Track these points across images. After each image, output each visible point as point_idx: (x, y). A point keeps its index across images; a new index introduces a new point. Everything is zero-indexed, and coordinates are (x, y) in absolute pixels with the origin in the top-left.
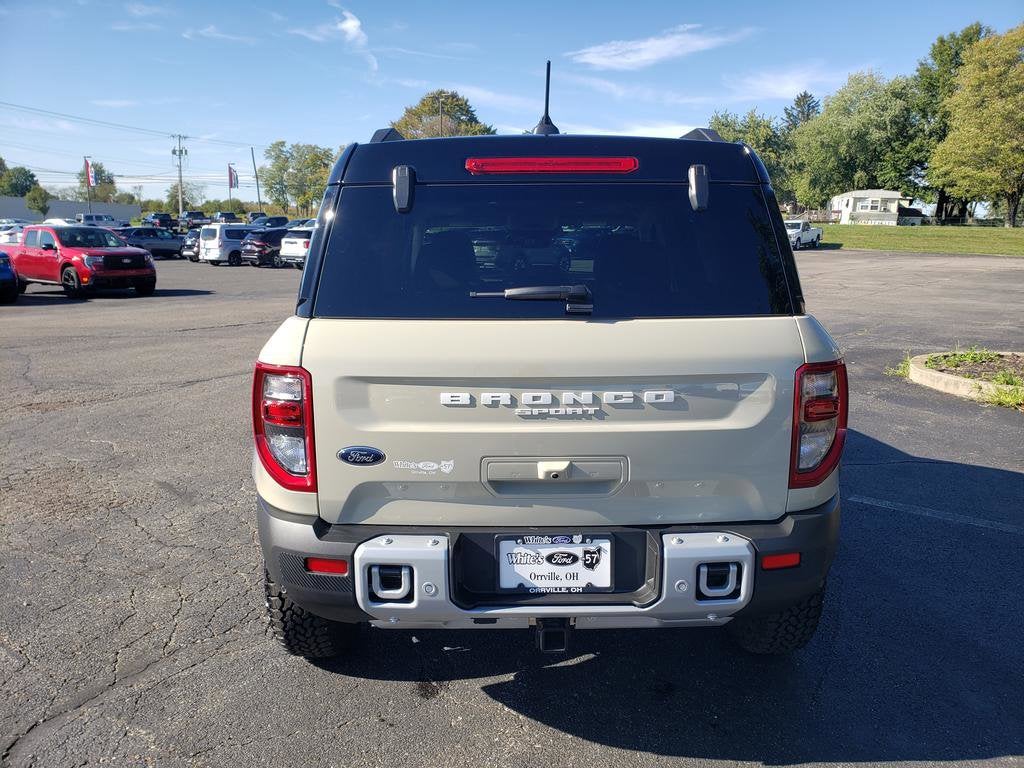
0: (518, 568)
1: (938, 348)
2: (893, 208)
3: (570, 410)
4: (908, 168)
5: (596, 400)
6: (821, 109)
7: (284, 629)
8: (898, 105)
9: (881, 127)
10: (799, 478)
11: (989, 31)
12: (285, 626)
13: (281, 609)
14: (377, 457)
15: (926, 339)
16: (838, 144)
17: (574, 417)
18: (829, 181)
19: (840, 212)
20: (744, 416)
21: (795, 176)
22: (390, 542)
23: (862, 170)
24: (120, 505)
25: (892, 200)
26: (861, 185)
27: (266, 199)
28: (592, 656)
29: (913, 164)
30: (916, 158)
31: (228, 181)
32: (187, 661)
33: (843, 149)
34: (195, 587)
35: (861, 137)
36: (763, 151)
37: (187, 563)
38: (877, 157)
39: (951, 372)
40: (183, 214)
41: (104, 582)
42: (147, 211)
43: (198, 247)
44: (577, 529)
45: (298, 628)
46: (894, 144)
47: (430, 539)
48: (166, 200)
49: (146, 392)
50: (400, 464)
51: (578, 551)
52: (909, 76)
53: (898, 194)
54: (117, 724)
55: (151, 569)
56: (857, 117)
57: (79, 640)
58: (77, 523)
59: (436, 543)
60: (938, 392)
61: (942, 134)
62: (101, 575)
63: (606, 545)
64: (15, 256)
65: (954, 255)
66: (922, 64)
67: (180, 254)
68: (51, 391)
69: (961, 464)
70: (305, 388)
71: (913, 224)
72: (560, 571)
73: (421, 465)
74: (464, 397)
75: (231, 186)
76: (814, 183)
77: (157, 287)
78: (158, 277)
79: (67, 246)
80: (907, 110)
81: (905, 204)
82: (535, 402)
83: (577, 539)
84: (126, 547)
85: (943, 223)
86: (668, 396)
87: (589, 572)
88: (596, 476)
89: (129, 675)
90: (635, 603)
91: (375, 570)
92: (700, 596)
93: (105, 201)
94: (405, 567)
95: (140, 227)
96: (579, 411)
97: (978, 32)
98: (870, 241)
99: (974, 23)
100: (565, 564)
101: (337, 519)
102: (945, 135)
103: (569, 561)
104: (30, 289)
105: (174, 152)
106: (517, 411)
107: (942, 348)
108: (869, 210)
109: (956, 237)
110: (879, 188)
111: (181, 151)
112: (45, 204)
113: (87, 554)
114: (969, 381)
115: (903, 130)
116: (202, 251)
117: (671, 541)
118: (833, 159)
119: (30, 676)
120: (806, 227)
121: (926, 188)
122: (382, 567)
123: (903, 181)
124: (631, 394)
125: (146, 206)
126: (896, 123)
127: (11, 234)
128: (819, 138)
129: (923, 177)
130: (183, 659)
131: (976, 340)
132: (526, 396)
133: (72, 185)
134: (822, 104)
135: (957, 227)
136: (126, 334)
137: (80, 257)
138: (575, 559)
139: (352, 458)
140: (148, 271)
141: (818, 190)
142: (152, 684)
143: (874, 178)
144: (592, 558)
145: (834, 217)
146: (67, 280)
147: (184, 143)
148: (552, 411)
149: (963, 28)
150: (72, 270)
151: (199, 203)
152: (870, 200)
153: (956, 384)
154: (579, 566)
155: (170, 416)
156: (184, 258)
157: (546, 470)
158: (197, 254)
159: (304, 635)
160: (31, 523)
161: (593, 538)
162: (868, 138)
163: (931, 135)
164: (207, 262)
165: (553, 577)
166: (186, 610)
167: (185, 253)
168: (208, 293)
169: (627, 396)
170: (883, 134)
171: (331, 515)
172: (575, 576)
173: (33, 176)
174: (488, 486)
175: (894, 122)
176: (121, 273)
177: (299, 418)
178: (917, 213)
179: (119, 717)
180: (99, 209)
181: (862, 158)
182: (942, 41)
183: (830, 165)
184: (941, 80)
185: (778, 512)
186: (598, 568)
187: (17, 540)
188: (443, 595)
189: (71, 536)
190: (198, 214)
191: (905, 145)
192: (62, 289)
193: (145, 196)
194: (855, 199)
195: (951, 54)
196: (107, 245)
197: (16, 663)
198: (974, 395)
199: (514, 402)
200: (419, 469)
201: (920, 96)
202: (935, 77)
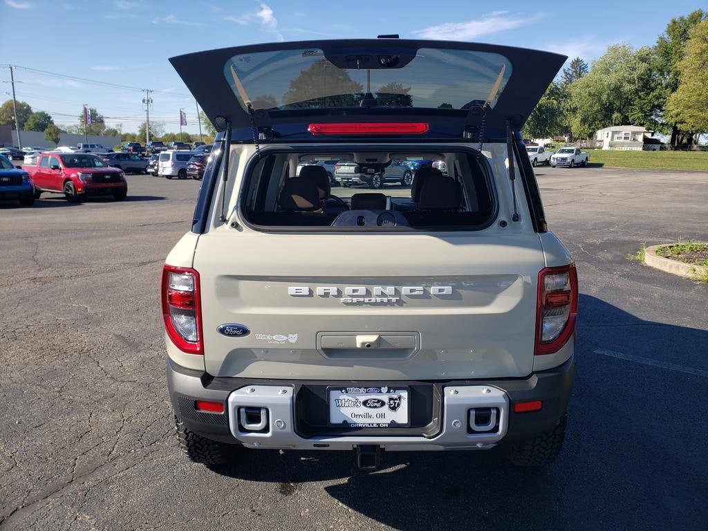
0: (343, 410)
1: (667, 240)
2: (640, 138)
3: (379, 300)
4: (651, 111)
5: (397, 293)
6: (589, 69)
7: (187, 445)
8: (643, 67)
9: (630, 82)
10: (542, 347)
12: (188, 443)
13: (185, 432)
14: (245, 332)
15: (659, 233)
16: (601, 93)
17: (382, 304)
18: (594, 120)
19: (602, 141)
20: (502, 304)
21: (570, 117)
22: (253, 390)
23: (618, 112)
24: (88, 351)
25: (639, 133)
26: (617, 123)
27: (205, 132)
28: (404, 466)
29: (654, 107)
30: (656, 103)
31: (180, 121)
32: (123, 466)
33: (604, 97)
34: (134, 412)
35: (617, 89)
36: (548, 99)
37: (130, 394)
38: (628, 103)
39: (674, 259)
40: (149, 143)
41: (72, 407)
42: (125, 141)
43: (158, 166)
44: (384, 383)
45: (197, 445)
46: (640, 94)
47: (281, 389)
48: (138, 133)
49: (113, 270)
50: (260, 337)
51: (385, 398)
52: (651, 47)
53: (643, 129)
54: (70, 511)
55: (105, 398)
56: (614, 75)
57: (50, 449)
58: (58, 364)
59: (285, 392)
60: (664, 273)
61: (674, 87)
62: (71, 402)
63: (405, 394)
64: (33, 173)
65: (683, 171)
66: (661, 38)
67: (146, 171)
68: (50, 268)
69: (677, 326)
70: (195, 283)
71: (654, 150)
72: (373, 412)
73: (274, 337)
74: (304, 289)
75: (182, 124)
76: (584, 121)
77: (128, 195)
78: (129, 187)
79: (68, 167)
80: (650, 70)
81: (649, 136)
82: (354, 294)
83: (384, 390)
84: (90, 382)
85: (676, 149)
86: (448, 290)
87: (392, 412)
88: (397, 346)
89: (83, 475)
90: (425, 435)
91: (242, 410)
92: (470, 431)
93: (98, 135)
94: (264, 408)
95: (120, 152)
96: (385, 300)
97: (701, 15)
98: (624, 162)
99: (697, 9)
100: (376, 407)
101: (217, 373)
102: (677, 88)
103: (379, 405)
104: (43, 196)
105: (144, 101)
106: (342, 300)
107: (670, 240)
108: (622, 140)
109: (685, 158)
110: (629, 124)
111: (148, 101)
112: (57, 136)
113: (63, 387)
114: (687, 265)
115: (646, 84)
116: (160, 169)
117: (449, 392)
118: (597, 104)
119: (16, 475)
120: (578, 152)
121: (662, 124)
122: (248, 408)
123: (647, 119)
124: (421, 288)
125: (124, 138)
126: (642, 79)
127: (33, 158)
128: (587, 90)
129: (661, 116)
130: (120, 464)
131: (695, 234)
132: (348, 289)
133: (76, 124)
134: (590, 66)
135: (685, 152)
136: (104, 228)
137: (77, 174)
138: (383, 404)
139: (227, 331)
140: (122, 184)
141: (587, 126)
142: (97, 482)
143: (627, 117)
144: (395, 403)
145: (598, 144)
146: (68, 190)
147: (151, 95)
148: (366, 300)
149: (689, 14)
150: (71, 183)
151: (160, 136)
152: (624, 133)
153: (678, 267)
154: (386, 409)
155: (128, 287)
156: (148, 173)
157: (361, 341)
158: (157, 171)
159: (201, 450)
160: (27, 364)
161: (395, 389)
162: (622, 90)
163: (666, 87)
164: (163, 176)
165: (368, 416)
166: (126, 428)
167: (149, 170)
168: (162, 198)
169: (419, 290)
170: (633, 87)
171: (213, 371)
172: (383, 416)
173: (50, 118)
174: (322, 352)
175: (640, 79)
176: (103, 185)
177: (191, 303)
178: (657, 142)
179: (72, 506)
180: (93, 140)
181: (618, 104)
182: (674, 22)
183: (595, 109)
184: (674, 49)
185: (527, 371)
186: (399, 410)
187: (16, 375)
188: (289, 428)
189: (53, 373)
190: (159, 143)
191: (648, 94)
192: (64, 195)
193: (124, 131)
194: (613, 132)
195: (680, 31)
196: (95, 166)
197: (8, 465)
198: (690, 275)
199: (340, 294)
200: (273, 340)
201: (658, 60)
202: (669, 47)
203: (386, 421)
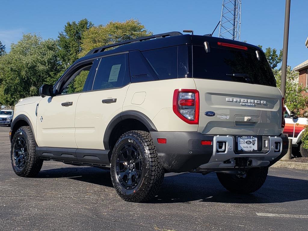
0: (241, 145)
5: (254, 102)
8: (51, 53)
9: (42, 63)
11: (91, 24)
14: (214, 114)
16: (20, 70)
17: (251, 106)
18: (16, 90)
20: (276, 108)
23: (34, 86)
26: (33, 94)
33: (23, 73)
35: (32, 68)
46: (50, 73)
50: (218, 116)
51: (251, 140)
52: (55, 40)
56: (30, 57)
63: (256, 139)
66: (60, 35)
72: (248, 146)
74: (231, 99)
76: (7, 91)
80: (56, 57)
82: (244, 102)
86: (265, 102)
94: (224, 142)
97: (86, 23)
99: (84, 19)
100: (249, 144)
103: (250, 143)
106: (241, 104)
118: (18, 78)
124: (259, 101)
126: (51, 63)
128: (10, 66)
132: (242, 100)
139: (208, 114)
141: (9, 95)
144: (254, 142)
148: (247, 104)
149: (79, 21)
154: (252, 144)
157: (246, 119)
161: (254, 137)
162: (36, 68)
170: (45, 68)
172: (251, 147)
174: (235, 123)
175: (49, 62)
182: (69, 25)
183: (16, 82)
184: (71, 44)
186: (255, 145)
188: (233, 149)
191: (55, 74)
199: (240, 101)
200: (222, 118)
201: (60, 49)
202: (68, 42)
203: (252, 150)
